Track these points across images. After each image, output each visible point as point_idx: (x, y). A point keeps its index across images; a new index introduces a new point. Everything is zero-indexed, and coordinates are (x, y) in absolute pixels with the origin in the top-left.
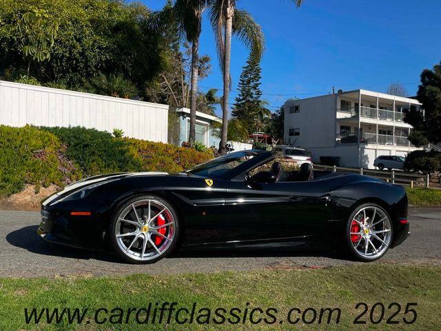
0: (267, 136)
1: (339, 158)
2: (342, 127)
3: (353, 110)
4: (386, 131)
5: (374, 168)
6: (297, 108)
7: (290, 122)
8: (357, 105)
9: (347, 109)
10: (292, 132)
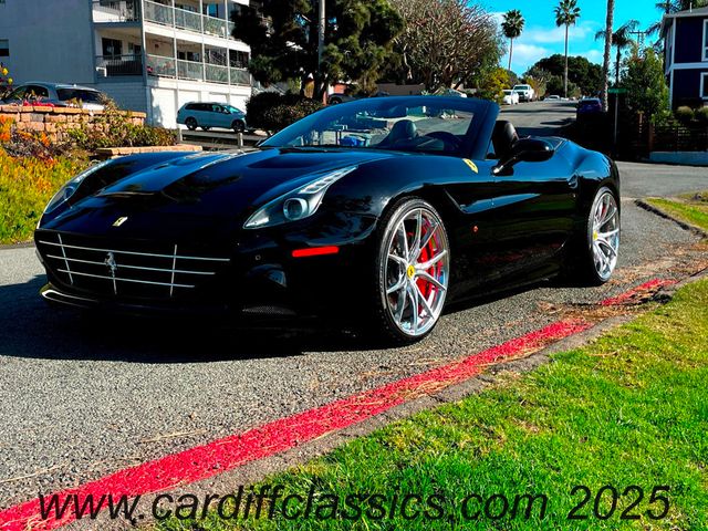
2: (106, 43)
3: (123, 6)
4: (188, 53)
9: (113, 4)
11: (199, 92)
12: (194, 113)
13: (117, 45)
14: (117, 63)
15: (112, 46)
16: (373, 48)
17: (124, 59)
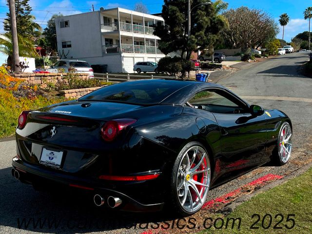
0: (40, 49)
1: (107, 65)
2: (106, 40)
3: (113, 25)
6: (67, 23)
8: (116, 21)
9: (109, 24)
10: (64, 44)
12: (140, 67)
13: (111, 41)
14: (110, 47)
16: (211, 36)
17: (114, 46)
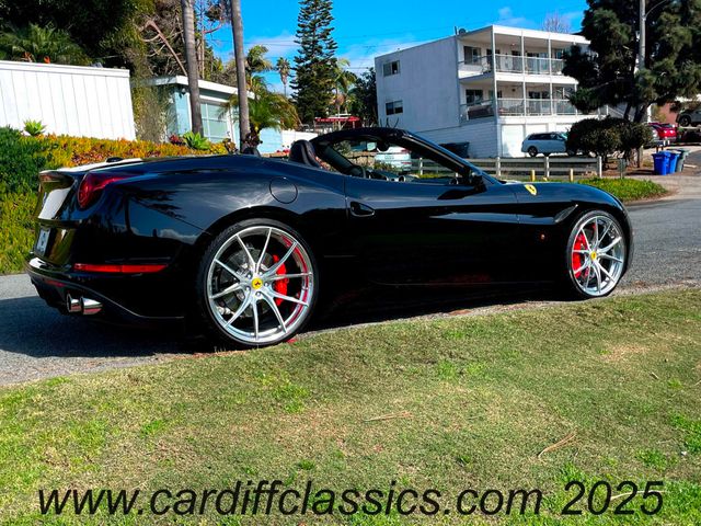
0: (354, 120)
1: (467, 144)
2: (469, 93)
3: (484, 61)
4: (539, 93)
5: (522, 155)
7: (387, 91)
8: (489, 52)
9: (476, 61)
10: (390, 107)
11: (546, 124)
12: (535, 142)
13: (479, 93)
14: (476, 107)
15: (473, 94)
16: (692, 67)
17: (483, 104)
